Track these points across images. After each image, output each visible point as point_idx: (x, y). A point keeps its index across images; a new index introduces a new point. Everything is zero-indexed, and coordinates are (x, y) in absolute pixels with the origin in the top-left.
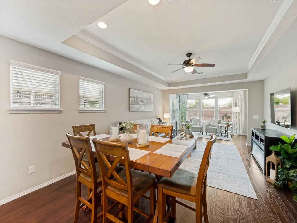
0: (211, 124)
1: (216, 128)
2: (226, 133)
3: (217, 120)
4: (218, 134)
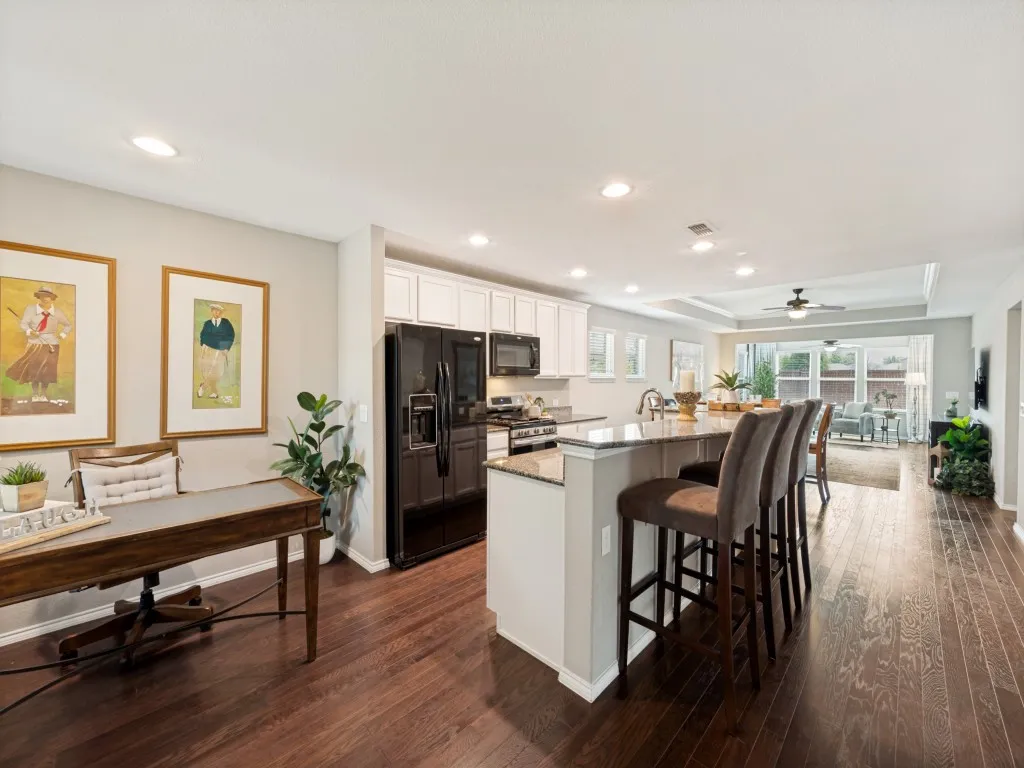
0: (844, 413)
1: (857, 421)
2: (885, 433)
3: (861, 403)
4: (862, 437)
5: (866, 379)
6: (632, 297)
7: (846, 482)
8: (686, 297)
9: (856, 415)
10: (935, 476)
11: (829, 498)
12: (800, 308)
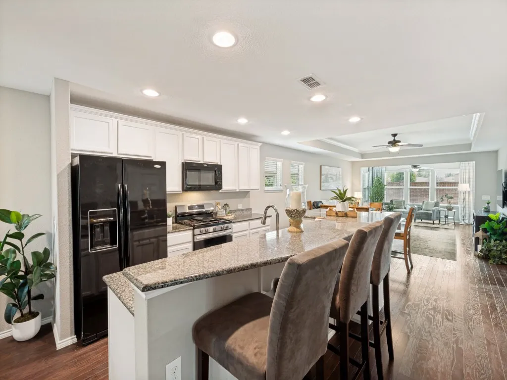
0: (423, 207)
1: (431, 212)
3: (433, 202)
4: (433, 221)
5: (436, 187)
6: (284, 137)
7: (423, 254)
8: (323, 138)
9: (430, 209)
10: (478, 250)
11: (412, 267)
12: (395, 146)
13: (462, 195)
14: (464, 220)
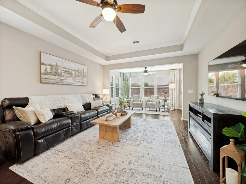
0: (151, 100)
2: (164, 108)
3: (156, 96)
4: (156, 109)
5: (157, 87)
9: (154, 101)
13: (171, 91)
14: (172, 107)
